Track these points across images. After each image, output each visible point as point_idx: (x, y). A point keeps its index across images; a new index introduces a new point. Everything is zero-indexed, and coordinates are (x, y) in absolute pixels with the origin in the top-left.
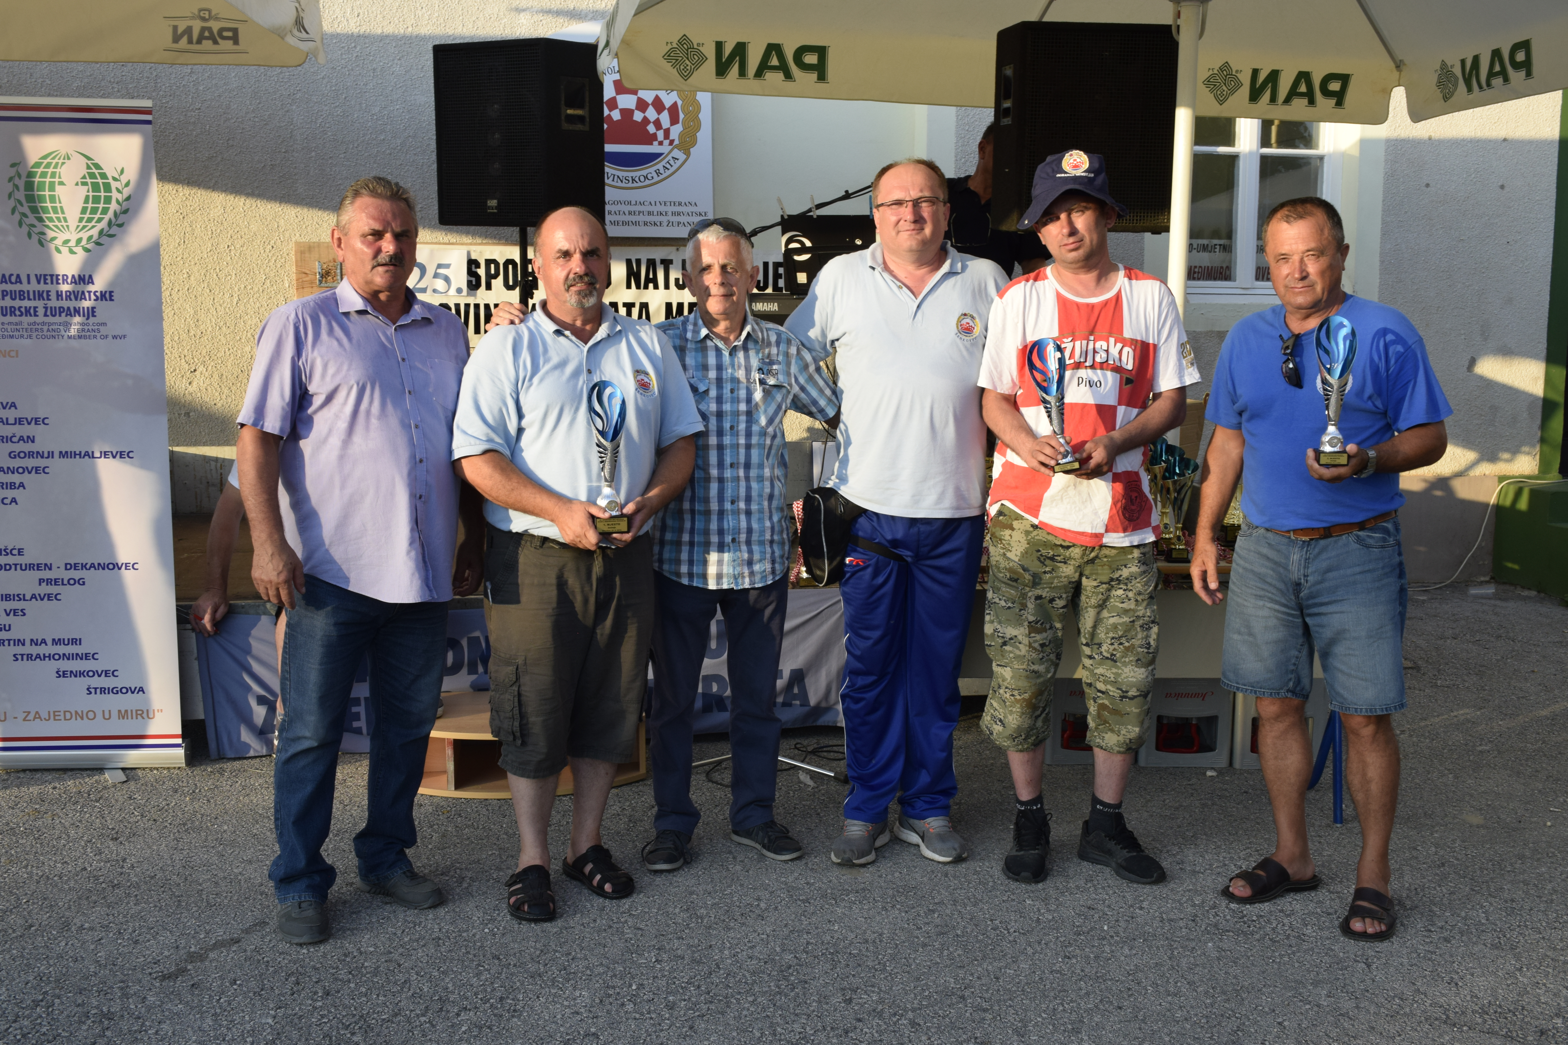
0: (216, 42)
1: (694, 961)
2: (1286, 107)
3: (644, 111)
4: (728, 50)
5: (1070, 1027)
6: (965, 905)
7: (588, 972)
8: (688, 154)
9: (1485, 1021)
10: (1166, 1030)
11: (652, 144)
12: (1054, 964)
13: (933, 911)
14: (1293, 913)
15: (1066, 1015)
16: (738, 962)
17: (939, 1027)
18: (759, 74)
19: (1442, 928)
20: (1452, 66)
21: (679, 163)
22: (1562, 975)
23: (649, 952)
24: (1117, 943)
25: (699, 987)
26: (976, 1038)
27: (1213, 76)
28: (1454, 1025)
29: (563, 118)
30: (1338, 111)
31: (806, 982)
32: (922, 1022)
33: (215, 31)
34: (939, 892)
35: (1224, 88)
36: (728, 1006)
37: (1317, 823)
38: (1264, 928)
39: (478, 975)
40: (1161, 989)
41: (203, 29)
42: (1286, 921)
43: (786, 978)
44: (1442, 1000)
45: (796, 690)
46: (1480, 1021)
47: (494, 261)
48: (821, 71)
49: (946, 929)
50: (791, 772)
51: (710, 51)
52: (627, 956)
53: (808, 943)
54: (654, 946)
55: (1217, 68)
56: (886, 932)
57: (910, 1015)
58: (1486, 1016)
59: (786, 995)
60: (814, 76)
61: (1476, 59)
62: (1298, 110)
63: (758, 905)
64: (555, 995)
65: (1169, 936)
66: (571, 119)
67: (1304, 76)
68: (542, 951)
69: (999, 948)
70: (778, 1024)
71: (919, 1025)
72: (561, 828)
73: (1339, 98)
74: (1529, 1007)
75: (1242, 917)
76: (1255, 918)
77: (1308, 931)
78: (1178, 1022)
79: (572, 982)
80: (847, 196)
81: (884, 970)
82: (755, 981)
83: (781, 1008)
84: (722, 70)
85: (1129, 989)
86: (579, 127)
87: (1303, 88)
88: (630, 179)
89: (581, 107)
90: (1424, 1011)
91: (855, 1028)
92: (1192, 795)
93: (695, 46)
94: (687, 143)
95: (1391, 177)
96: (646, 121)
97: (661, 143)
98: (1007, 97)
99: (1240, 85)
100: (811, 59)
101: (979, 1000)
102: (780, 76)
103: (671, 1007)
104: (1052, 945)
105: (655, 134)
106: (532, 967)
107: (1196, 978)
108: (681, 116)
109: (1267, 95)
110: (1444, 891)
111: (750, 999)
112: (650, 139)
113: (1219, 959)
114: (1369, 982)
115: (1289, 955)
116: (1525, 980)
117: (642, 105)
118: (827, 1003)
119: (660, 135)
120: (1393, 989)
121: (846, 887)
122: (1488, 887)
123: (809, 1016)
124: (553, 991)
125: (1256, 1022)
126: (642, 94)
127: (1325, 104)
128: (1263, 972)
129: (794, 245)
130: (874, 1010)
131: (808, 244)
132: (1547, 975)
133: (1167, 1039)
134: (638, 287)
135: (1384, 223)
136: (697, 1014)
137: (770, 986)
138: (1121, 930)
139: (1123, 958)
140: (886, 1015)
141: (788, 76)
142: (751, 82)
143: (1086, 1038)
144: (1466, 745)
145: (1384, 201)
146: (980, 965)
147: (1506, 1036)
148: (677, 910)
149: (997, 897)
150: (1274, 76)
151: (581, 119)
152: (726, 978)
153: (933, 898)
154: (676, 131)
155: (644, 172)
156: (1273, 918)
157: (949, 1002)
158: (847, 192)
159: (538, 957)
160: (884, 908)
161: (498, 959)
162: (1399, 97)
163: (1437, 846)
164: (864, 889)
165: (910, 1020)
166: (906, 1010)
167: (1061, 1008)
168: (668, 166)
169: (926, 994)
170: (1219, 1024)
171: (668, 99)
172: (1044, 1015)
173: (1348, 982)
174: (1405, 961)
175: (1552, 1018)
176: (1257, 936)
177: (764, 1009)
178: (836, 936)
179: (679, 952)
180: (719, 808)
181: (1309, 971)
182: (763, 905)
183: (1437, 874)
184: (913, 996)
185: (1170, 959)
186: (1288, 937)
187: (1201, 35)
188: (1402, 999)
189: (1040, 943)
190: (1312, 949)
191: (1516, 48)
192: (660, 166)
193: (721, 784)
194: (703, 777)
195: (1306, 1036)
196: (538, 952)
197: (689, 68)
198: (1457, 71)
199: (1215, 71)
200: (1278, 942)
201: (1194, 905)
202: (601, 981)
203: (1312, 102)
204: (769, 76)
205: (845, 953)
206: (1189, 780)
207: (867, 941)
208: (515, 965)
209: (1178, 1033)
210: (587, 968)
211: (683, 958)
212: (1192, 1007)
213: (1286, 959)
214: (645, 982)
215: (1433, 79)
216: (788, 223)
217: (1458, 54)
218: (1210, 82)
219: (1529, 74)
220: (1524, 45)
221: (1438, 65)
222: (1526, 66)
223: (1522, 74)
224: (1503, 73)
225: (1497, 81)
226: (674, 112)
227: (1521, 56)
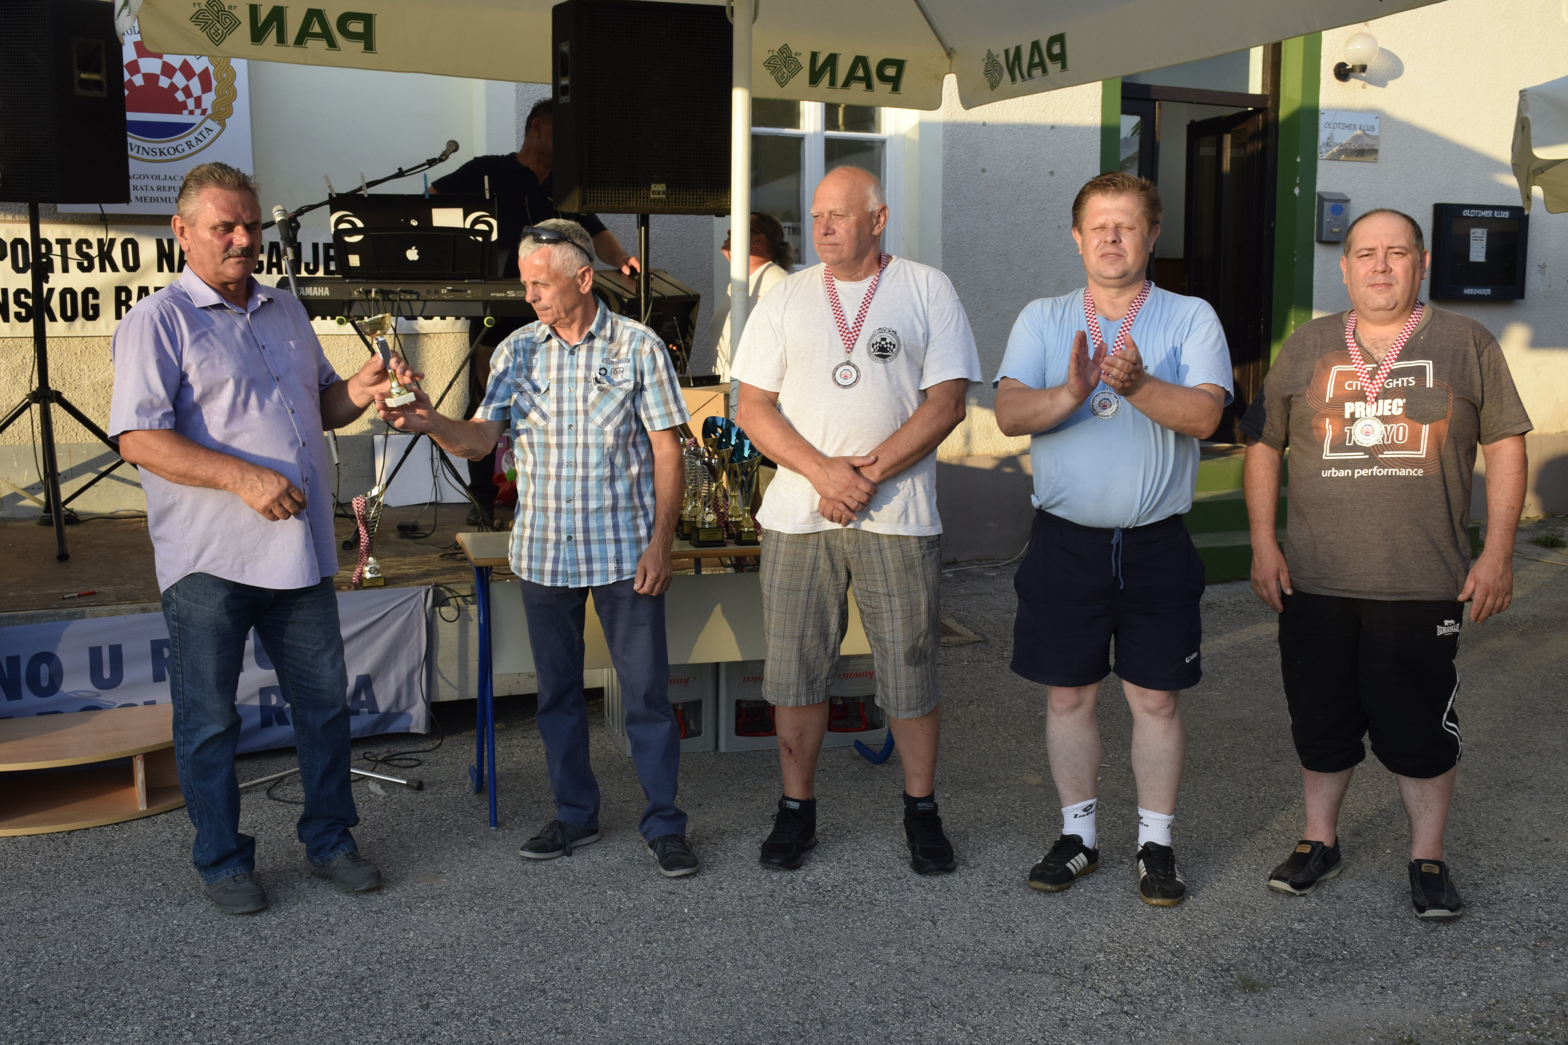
1: (258, 983)
2: (845, 91)
3: (171, 77)
4: (263, 14)
5: (651, 1008)
6: (545, 902)
7: (141, 1006)
8: (223, 126)
9: (1037, 963)
10: (744, 1001)
11: (181, 113)
12: (635, 950)
13: (513, 910)
14: (865, 880)
15: (647, 997)
16: (307, 979)
17: (519, 1022)
18: (300, 41)
19: (1001, 882)
20: (997, 56)
21: (213, 135)
22: (1105, 914)
23: (208, 979)
24: (697, 924)
25: (265, 1009)
26: (557, 1029)
27: (772, 58)
28: (1010, 969)
29: (76, 83)
30: (895, 96)
31: (380, 993)
32: (502, 1019)
34: (518, 891)
35: (785, 70)
36: (296, 1025)
37: (890, 794)
38: (838, 897)
39: (13, 1022)
40: (740, 964)
42: (859, 888)
43: (359, 991)
44: (1000, 948)
45: (363, 698)
46: (1032, 962)
48: (367, 39)
49: (526, 927)
50: (360, 783)
51: (243, 15)
52: (184, 985)
53: (382, 954)
54: (214, 972)
55: (777, 49)
56: (463, 935)
57: (490, 1013)
58: (1038, 958)
59: (359, 1008)
60: (361, 45)
61: (1018, 49)
62: (857, 95)
63: (327, 921)
64: (103, 1033)
65: (748, 912)
66: (84, 83)
67: (860, 61)
68: (86, 990)
69: (580, 940)
70: (351, 1037)
71: (499, 1022)
72: (104, 860)
73: (895, 83)
74: (1076, 946)
75: (818, 889)
76: (829, 888)
77: (880, 896)
78: (755, 993)
79: (123, 1018)
80: (401, 174)
81: (462, 972)
82: (325, 997)
83: (355, 1021)
84: (258, 35)
85: (709, 967)
86: (96, 93)
87: (860, 73)
88: (158, 151)
89: (97, 71)
90: (985, 959)
91: (433, 1032)
92: (771, 776)
93: (227, 9)
94: (222, 112)
95: (949, 161)
96: (173, 88)
97: (191, 113)
98: (564, 75)
99: (800, 67)
100: (357, 27)
101: (560, 992)
102: (323, 44)
103: (235, 1032)
104: (633, 932)
105: (184, 103)
106: (76, 1007)
107: (774, 949)
108: (214, 83)
109: (826, 79)
110: (1005, 848)
111: (321, 1015)
112: (180, 108)
113: (795, 930)
114: (934, 938)
115: (861, 920)
116: (1073, 922)
117: (168, 70)
118: (403, 1011)
119: (191, 103)
120: (956, 942)
121: (422, 894)
122: (1044, 841)
123: (384, 1025)
124: (101, 1029)
125: (829, 985)
126: (167, 58)
127: (882, 89)
128: (837, 938)
129: (344, 226)
130: (452, 1013)
131: (360, 224)
132: (1092, 916)
133: (745, 1010)
134: (171, 270)
135: (945, 207)
136: (263, 1036)
137: (341, 1000)
138: (701, 911)
139: (703, 938)
140: (465, 1016)
141: (332, 44)
142: (290, 50)
143: (666, 1017)
144: (1028, 711)
145: (943, 185)
146: (561, 958)
147: (1054, 974)
148: (239, 934)
149: (578, 890)
150: (832, 60)
151: (97, 84)
152: (294, 997)
153: (513, 897)
154: (208, 99)
155: (174, 144)
156: (847, 886)
157: (529, 997)
158: (400, 169)
159: (83, 996)
160: (462, 912)
161: (36, 1002)
162: (950, 83)
163: (999, 807)
164: (440, 895)
165: (490, 1018)
166: (485, 1009)
167: (642, 991)
168: (200, 137)
169: (507, 991)
170: (795, 990)
171: (199, 64)
172: (625, 1000)
173: (915, 939)
174: (968, 915)
175: (1096, 954)
176: (832, 906)
177: (336, 1024)
178: (411, 943)
179: (242, 976)
180: (282, 826)
181: (879, 933)
182: (332, 920)
183: (999, 833)
184: (492, 994)
185: (749, 934)
186: (861, 903)
187: (755, 19)
188: (964, 950)
189: (621, 931)
190: (883, 912)
191: (1053, 40)
192: (191, 138)
193: (284, 801)
194: (263, 794)
195: (876, 992)
196: (82, 992)
197: (220, 32)
198: (1002, 60)
199: (776, 54)
200: (851, 908)
201: (772, 882)
202: (155, 1014)
203: (869, 86)
204: (311, 43)
205: (421, 960)
206: (769, 762)
207: (444, 946)
208: (56, 1007)
209: (755, 1004)
210: (139, 1002)
211: (247, 981)
212: (769, 977)
213: (858, 924)
214: (205, 1010)
215: (981, 67)
216: (336, 202)
217: (1001, 46)
218: (770, 64)
219: (1064, 67)
220: (1059, 38)
221: (985, 56)
222: (1061, 58)
223: (1059, 65)
224: (1042, 65)
225: (1037, 72)
226: (205, 78)
227: (1056, 49)
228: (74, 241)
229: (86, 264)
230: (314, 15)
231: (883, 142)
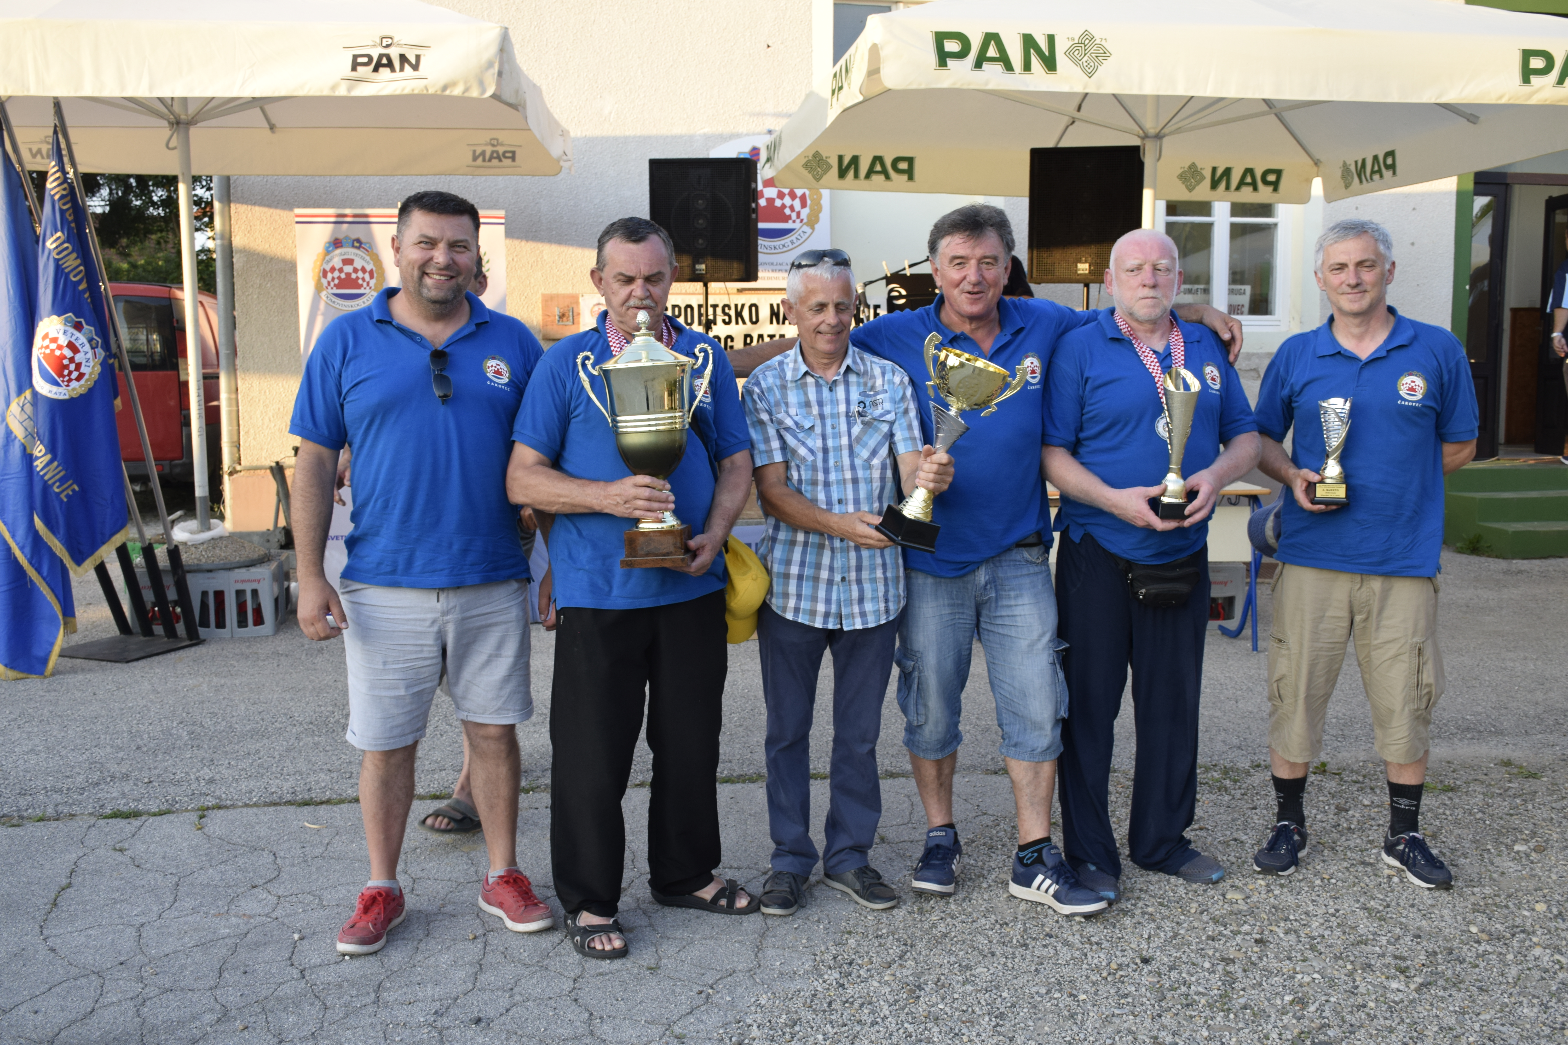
0: (500, 160)
2: (1237, 193)
3: (782, 199)
4: (846, 161)
8: (813, 229)
11: (788, 222)
18: (868, 176)
20: (1350, 165)
21: (807, 235)
27: (1184, 172)
30: (1276, 196)
33: (501, 153)
35: (1193, 180)
41: (493, 152)
47: (677, 306)
48: (910, 173)
51: (834, 162)
55: (1187, 166)
60: (905, 177)
61: (1364, 161)
62: (1249, 196)
73: (1275, 185)
84: (842, 174)
88: (775, 247)
93: (824, 159)
94: (813, 222)
96: (784, 206)
97: (794, 222)
99: (1203, 178)
100: (903, 166)
102: (882, 177)
105: (790, 215)
108: (809, 202)
109: (1223, 185)
112: (787, 219)
117: (781, 195)
119: (794, 216)
127: (1264, 190)
129: (895, 294)
131: (904, 292)
134: (778, 323)
141: (888, 177)
142: (862, 182)
150: (1228, 172)
154: (805, 213)
155: (783, 242)
162: (1317, 184)
168: (799, 237)
171: (800, 191)
187: (1159, 159)
191: (1387, 155)
192: (793, 238)
197: (819, 173)
198: (1353, 168)
199: (1186, 169)
203: (1255, 189)
204: (875, 177)
215: (1339, 173)
216: (889, 280)
217: (1352, 157)
218: (1182, 177)
219: (1394, 173)
220: (1391, 154)
221: (1341, 164)
222: (1392, 167)
223: (1391, 172)
224: (1379, 171)
225: (1376, 177)
226: (803, 199)
227: (1389, 161)
228: (721, 306)
229: (727, 320)
230: (878, 159)
231: (1276, 225)
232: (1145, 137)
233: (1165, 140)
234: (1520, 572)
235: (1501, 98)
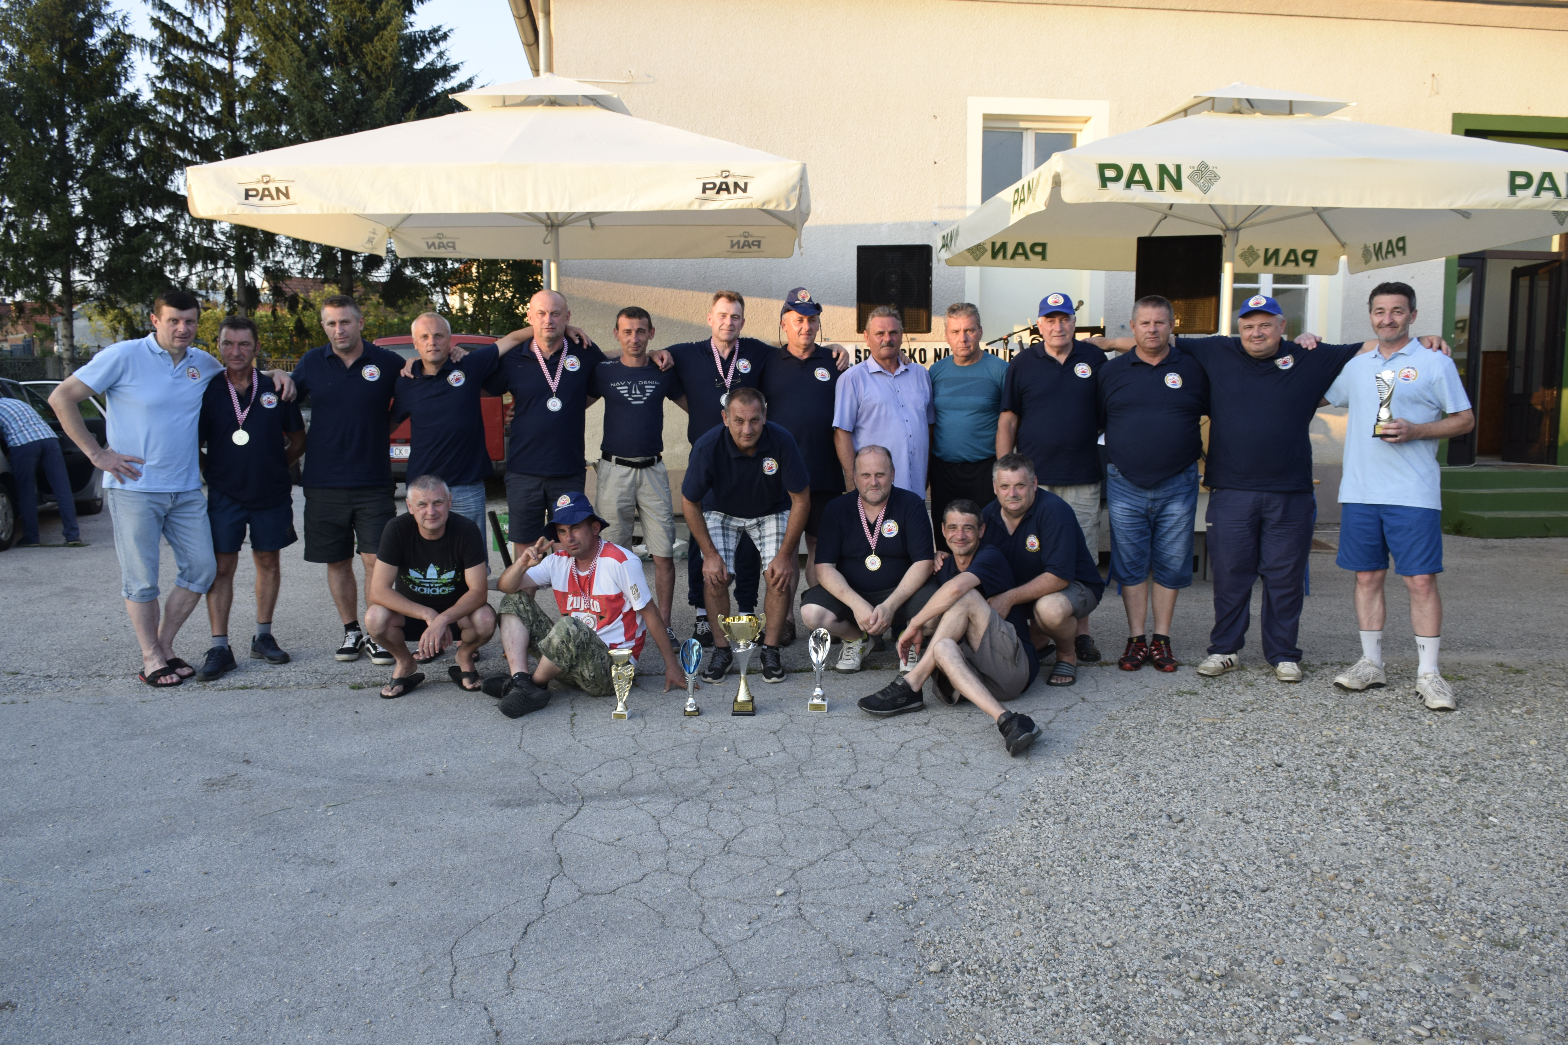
0: (750, 247)
2: (1284, 267)
4: (997, 246)
18: (1013, 257)
20: (1369, 247)
27: (1244, 252)
30: (1312, 269)
33: (750, 242)
35: (1251, 258)
41: (745, 241)
48: (1043, 255)
51: (989, 248)
55: (1247, 248)
60: (1040, 257)
61: (1381, 244)
62: (1290, 269)
67: (1292, 252)
73: (1312, 262)
84: (994, 255)
87: (1292, 258)
93: (982, 246)
95: (1347, 299)
98: (1143, 272)
99: (1258, 257)
100: (1038, 249)
102: (1023, 258)
109: (1273, 262)
127: (1304, 266)
141: (1027, 258)
142: (1008, 261)
145: (1343, 312)
150: (1277, 252)
162: (1343, 261)
191: (1399, 240)
197: (978, 255)
198: (1372, 249)
199: (1246, 250)
203: (1297, 264)
204: (1018, 258)
215: (1361, 252)
217: (1371, 242)
218: (1244, 255)
219: (1404, 253)
220: (1402, 239)
221: (1362, 246)
222: (1403, 249)
223: (1401, 253)
224: (1393, 252)
225: (1393, 256)
227: (1401, 244)
231: (1307, 290)
232: (1227, 229)
233: (1241, 232)
234: (1495, 547)
235: (1495, 205)
